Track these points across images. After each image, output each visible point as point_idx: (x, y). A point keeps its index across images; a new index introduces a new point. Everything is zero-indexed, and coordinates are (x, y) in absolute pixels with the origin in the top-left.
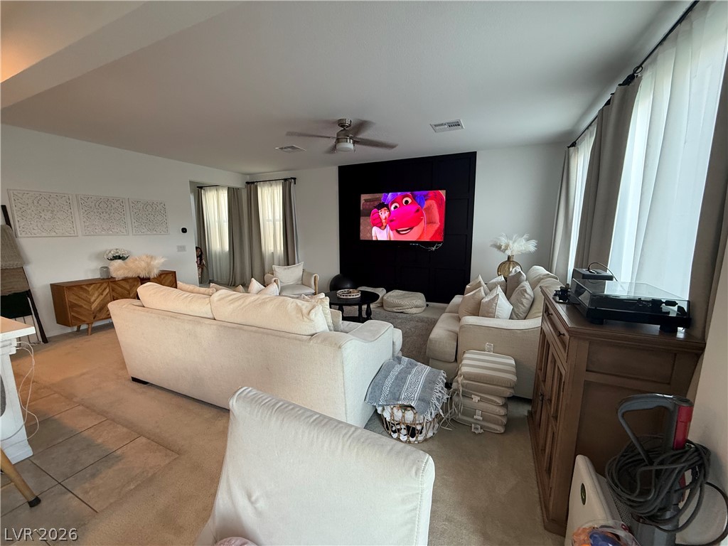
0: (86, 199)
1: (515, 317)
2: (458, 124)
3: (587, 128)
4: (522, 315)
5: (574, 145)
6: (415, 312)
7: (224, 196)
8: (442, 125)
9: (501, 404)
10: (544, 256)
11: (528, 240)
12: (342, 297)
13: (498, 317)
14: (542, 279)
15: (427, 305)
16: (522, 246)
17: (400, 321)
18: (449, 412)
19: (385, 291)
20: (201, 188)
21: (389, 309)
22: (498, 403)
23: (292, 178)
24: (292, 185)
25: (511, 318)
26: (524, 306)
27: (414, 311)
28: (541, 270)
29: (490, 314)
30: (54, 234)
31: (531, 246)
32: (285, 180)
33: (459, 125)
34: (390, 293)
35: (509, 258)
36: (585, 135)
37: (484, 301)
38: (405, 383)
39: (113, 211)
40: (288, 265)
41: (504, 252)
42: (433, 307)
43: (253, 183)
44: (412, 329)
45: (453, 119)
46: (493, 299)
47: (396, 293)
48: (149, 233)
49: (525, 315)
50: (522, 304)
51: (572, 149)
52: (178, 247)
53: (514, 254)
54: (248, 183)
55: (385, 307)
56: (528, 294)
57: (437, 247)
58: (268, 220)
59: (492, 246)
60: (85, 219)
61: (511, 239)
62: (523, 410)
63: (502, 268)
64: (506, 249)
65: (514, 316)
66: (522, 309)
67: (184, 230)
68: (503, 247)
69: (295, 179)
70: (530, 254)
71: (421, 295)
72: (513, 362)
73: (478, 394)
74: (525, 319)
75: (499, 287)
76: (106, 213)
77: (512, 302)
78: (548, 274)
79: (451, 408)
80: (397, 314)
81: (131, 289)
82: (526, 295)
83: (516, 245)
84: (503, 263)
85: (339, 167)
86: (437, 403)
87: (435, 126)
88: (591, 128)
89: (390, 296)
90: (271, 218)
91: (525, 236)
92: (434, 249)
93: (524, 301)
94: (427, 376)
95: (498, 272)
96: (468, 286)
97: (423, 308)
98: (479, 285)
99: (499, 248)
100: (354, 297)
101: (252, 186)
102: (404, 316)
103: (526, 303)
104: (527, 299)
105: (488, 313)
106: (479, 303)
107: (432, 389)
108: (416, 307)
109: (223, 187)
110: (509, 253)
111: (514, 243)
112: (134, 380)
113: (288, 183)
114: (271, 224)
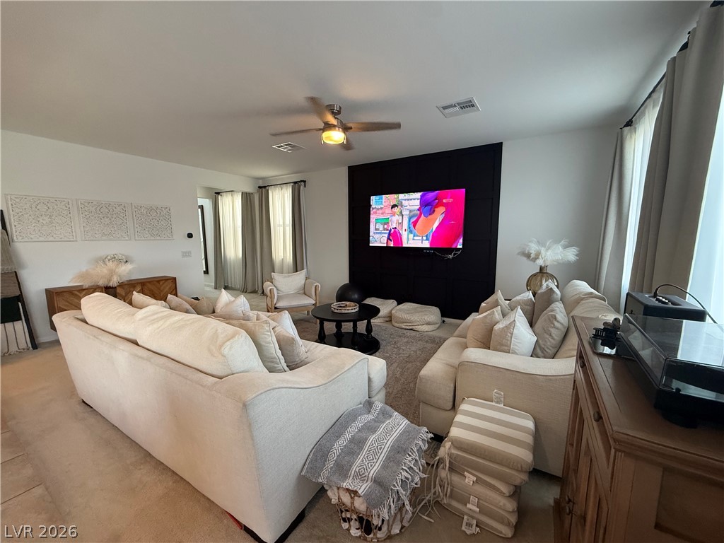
0: (86, 204)
1: (540, 353)
2: (469, 105)
3: (649, 96)
4: (551, 351)
5: (629, 123)
6: (427, 330)
7: (238, 200)
8: (451, 106)
9: (508, 495)
10: (589, 268)
11: (565, 247)
12: (336, 311)
13: (514, 353)
14: (583, 299)
15: (444, 321)
16: (558, 254)
17: (406, 340)
18: (433, 491)
19: (395, 303)
20: (218, 193)
21: (397, 325)
22: (502, 492)
23: (301, 181)
24: (302, 188)
25: (534, 354)
26: (553, 339)
27: (425, 328)
28: (583, 286)
29: (504, 348)
30: (52, 239)
31: (571, 255)
32: (295, 183)
33: (473, 106)
34: (400, 306)
35: (541, 268)
36: (646, 108)
37: (496, 327)
38: (361, 449)
39: (114, 216)
40: (297, 271)
41: (534, 262)
42: (451, 324)
43: (265, 187)
44: (418, 352)
45: (463, 98)
46: (508, 327)
47: (408, 306)
48: (152, 238)
49: (554, 350)
50: (550, 335)
51: (626, 129)
52: (183, 253)
53: (548, 263)
54: (260, 187)
55: (393, 322)
56: (558, 322)
57: (455, 254)
58: (279, 226)
59: (518, 254)
60: (85, 224)
61: (544, 245)
62: (548, 495)
63: (532, 282)
64: (537, 258)
65: (538, 351)
66: (550, 343)
67: (190, 236)
68: (532, 256)
69: (304, 182)
70: (568, 265)
71: (436, 310)
72: (530, 424)
73: (473, 472)
74: (553, 358)
75: (519, 310)
76: (107, 217)
77: (537, 331)
78: (592, 293)
79: (435, 487)
80: (405, 331)
81: (126, 296)
82: (556, 323)
83: (549, 253)
84: (534, 275)
85: (350, 168)
86: (401, 491)
87: (445, 108)
88: (654, 96)
89: (400, 310)
90: (281, 223)
91: (563, 242)
92: (451, 256)
93: (553, 331)
94: (398, 440)
95: (527, 285)
96: (483, 304)
97: (437, 326)
98: (496, 304)
99: (528, 256)
100: (350, 311)
101: (263, 189)
102: (413, 333)
103: (557, 335)
104: (557, 329)
105: (502, 345)
106: (490, 330)
107: (399, 463)
108: (428, 324)
109: (238, 192)
110: (540, 262)
111: (547, 250)
112: (83, 402)
113: (298, 186)
114: (282, 228)
